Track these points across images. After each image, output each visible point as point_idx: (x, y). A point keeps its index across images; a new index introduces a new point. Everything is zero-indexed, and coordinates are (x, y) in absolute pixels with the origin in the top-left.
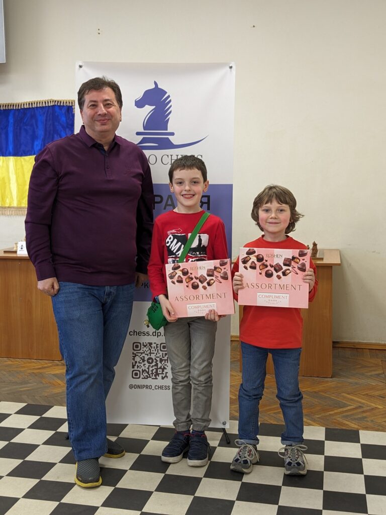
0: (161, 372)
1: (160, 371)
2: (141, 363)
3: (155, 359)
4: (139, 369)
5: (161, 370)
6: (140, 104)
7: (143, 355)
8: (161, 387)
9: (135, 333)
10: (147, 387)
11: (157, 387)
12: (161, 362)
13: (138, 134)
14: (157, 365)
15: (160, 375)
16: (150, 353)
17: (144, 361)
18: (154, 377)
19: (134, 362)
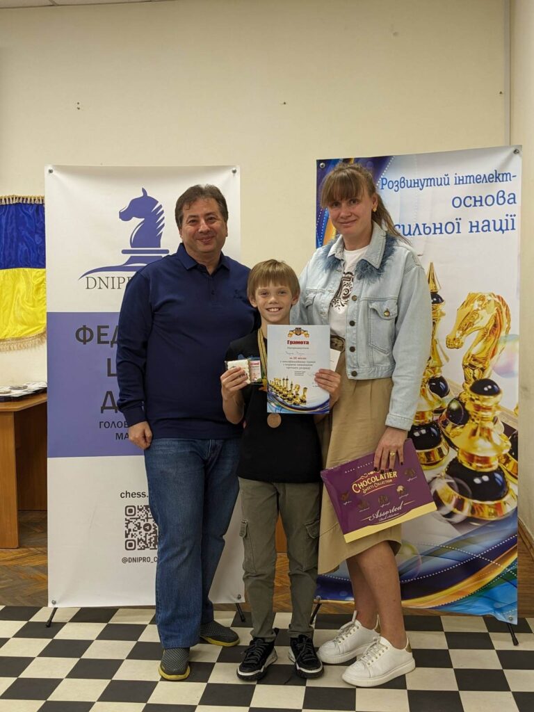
2: (136, 531)
6: (125, 216)
9: (128, 494)
10: (145, 559)
13: (124, 252)
16: (147, 518)
17: (139, 528)
18: (152, 547)
19: (127, 530)
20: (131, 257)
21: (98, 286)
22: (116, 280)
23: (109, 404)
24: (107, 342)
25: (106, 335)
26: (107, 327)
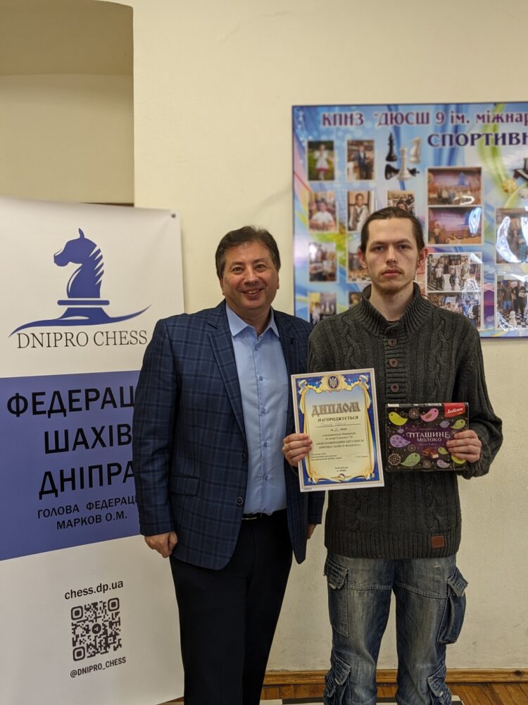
0: (112, 641)
1: (110, 640)
2: (85, 635)
3: (103, 625)
4: (82, 645)
5: (112, 638)
6: (61, 260)
7: (87, 623)
8: (114, 663)
9: (73, 594)
10: (96, 667)
11: (108, 664)
12: (111, 627)
13: (61, 303)
14: (106, 632)
15: (112, 646)
16: (96, 618)
17: (88, 631)
18: (103, 651)
19: (75, 637)
20: (69, 309)
21: (31, 344)
22: (52, 336)
23: (48, 487)
24: (44, 412)
25: (42, 403)
26: (43, 394)
